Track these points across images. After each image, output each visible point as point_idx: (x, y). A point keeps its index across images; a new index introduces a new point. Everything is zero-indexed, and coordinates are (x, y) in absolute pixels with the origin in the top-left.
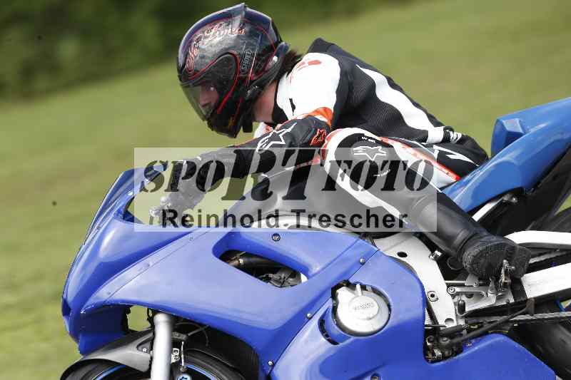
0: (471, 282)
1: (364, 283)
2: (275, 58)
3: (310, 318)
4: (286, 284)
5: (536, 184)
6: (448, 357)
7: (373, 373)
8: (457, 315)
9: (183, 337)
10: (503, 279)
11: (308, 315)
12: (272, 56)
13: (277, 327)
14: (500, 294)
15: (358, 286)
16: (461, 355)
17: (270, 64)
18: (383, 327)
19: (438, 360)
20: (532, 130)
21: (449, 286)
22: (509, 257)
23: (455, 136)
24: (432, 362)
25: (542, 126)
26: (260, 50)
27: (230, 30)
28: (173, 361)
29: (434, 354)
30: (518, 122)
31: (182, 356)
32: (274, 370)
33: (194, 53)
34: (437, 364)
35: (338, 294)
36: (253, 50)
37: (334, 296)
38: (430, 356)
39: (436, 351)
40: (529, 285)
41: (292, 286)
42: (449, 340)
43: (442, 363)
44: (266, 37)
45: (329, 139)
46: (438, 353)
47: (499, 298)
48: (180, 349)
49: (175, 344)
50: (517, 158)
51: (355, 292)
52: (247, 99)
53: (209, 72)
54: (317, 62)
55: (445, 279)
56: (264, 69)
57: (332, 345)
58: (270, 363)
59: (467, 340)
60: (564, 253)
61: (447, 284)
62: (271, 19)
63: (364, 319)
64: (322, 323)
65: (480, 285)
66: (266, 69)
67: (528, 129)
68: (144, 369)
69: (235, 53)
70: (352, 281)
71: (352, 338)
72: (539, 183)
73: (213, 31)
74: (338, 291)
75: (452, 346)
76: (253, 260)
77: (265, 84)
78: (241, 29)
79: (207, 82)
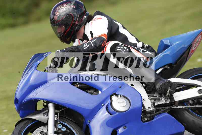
0: (156, 95)
1: (121, 94)
2: (85, 17)
3: (103, 106)
4: (93, 94)
5: (176, 63)
6: (149, 120)
7: (124, 125)
8: (152, 106)
9: (59, 111)
10: (168, 94)
11: (102, 105)
12: (84, 16)
13: (92, 108)
14: (166, 99)
15: (119, 95)
16: (153, 120)
17: (84, 18)
18: (128, 110)
19: (146, 121)
20: (174, 44)
21: (149, 96)
22: (171, 86)
23: (146, 45)
24: (144, 122)
25: (178, 42)
26: (80, 13)
27: (70, 6)
28: (56, 119)
29: (144, 119)
30: (168, 41)
31: (59, 118)
32: (90, 124)
33: (57, 14)
34: (146, 123)
35: (112, 98)
36: (78, 13)
37: (111, 99)
38: (143, 120)
39: (145, 118)
40: (175, 97)
41: (95, 95)
42: (150, 115)
43: (147, 122)
44: (82, 9)
45: (107, 44)
46: (146, 119)
47: (166, 101)
48: (58, 116)
49: (56, 114)
50: (170, 53)
51: (118, 97)
52: (75, 30)
53: (63, 20)
54: (100, 19)
55: (147, 94)
56: (81, 20)
57: (110, 115)
58: (89, 121)
59: (155, 115)
60: (187, 86)
61: (148, 95)
62: (83, 3)
63: (122, 107)
64: (107, 108)
65: (159, 96)
66: (82, 20)
67: (172, 44)
68: (46, 122)
69: (72, 14)
70: (117, 93)
71: (118, 113)
72: (177, 62)
73: (64, 6)
74: (112, 97)
75: (150, 117)
76: (83, 85)
77: (81, 26)
78: (74, 6)
79: (62, 24)
